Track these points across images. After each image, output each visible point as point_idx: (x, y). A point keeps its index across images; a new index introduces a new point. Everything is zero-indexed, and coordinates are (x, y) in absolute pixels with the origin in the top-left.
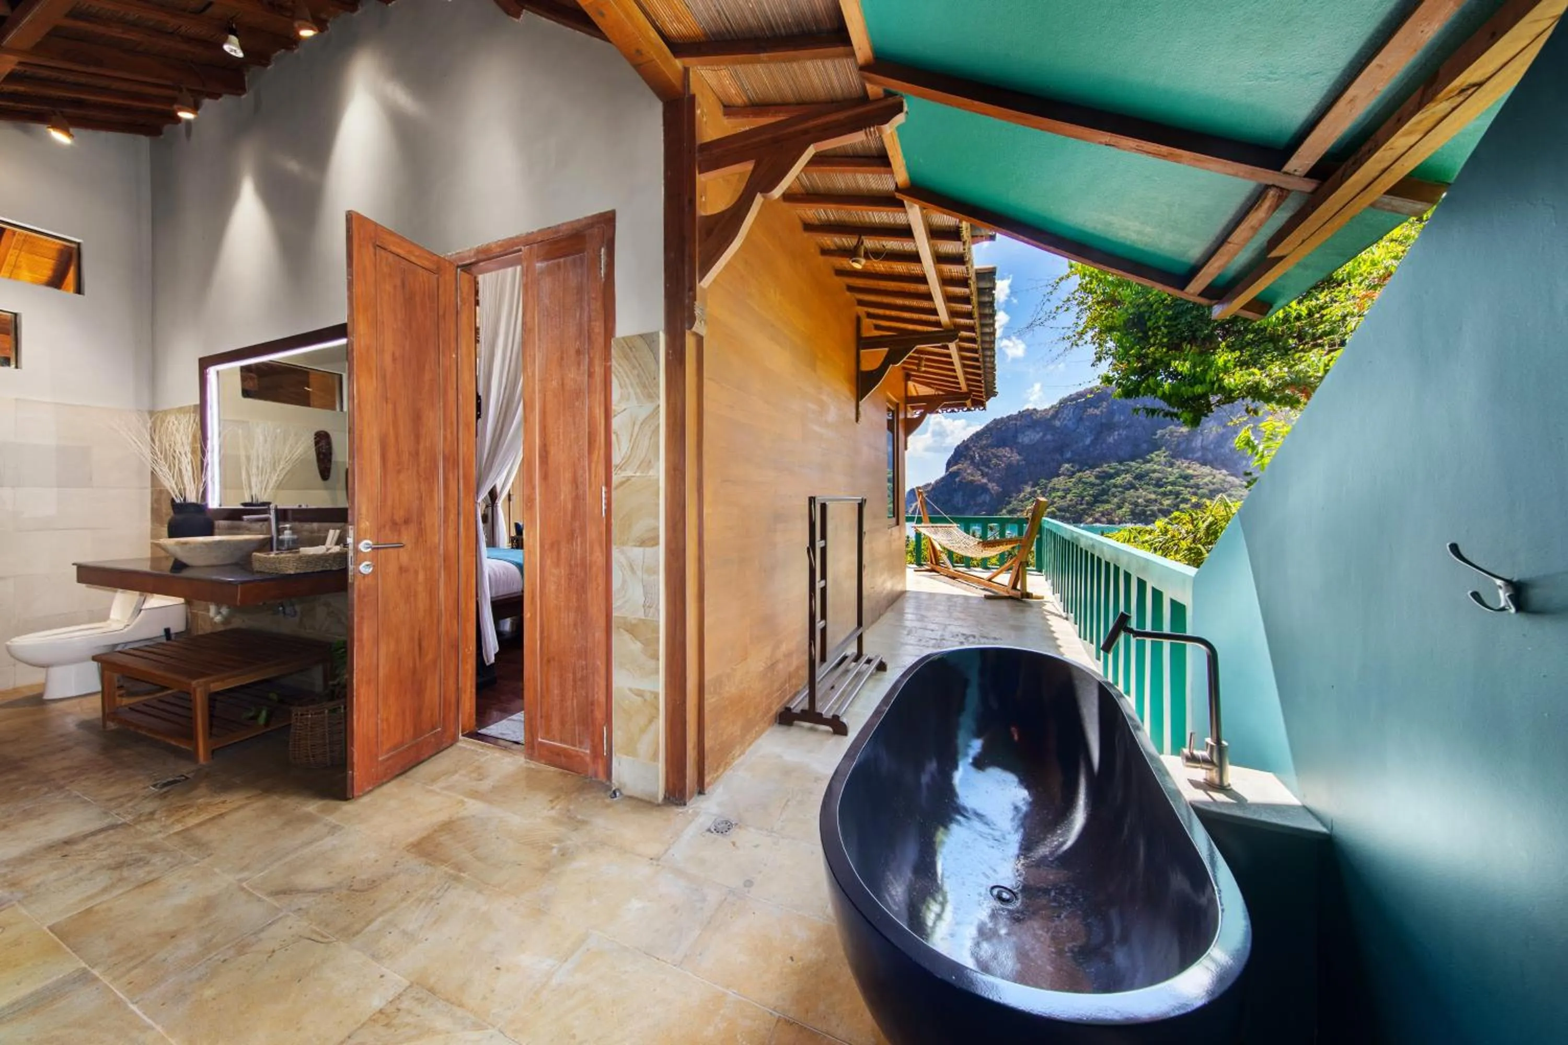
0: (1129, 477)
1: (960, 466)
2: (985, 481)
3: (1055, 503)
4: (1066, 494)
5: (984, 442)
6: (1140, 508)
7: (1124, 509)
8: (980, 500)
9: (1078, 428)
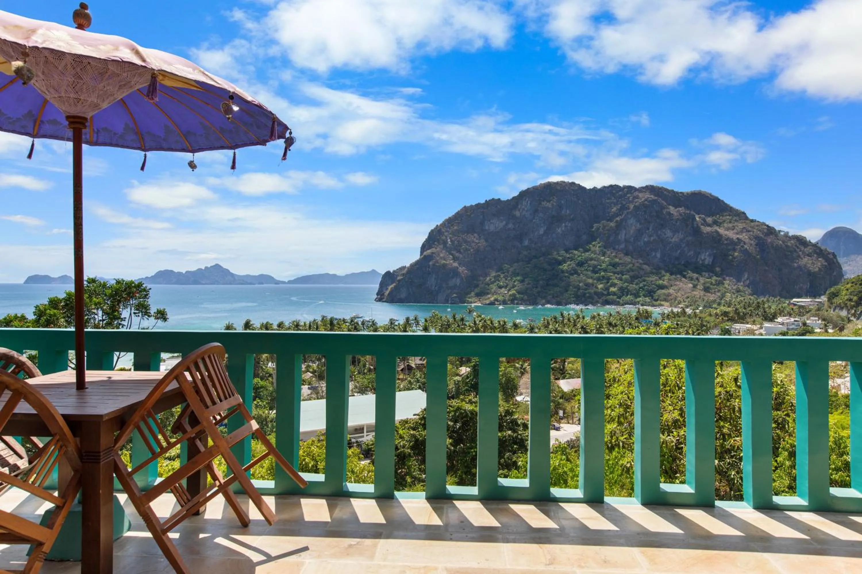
0: (573, 264)
1: (433, 250)
2: (456, 264)
3: (516, 286)
5: (456, 228)
6: (581, 291)
7: (569, 292)
8: (451, 283)
9: (534, 218)
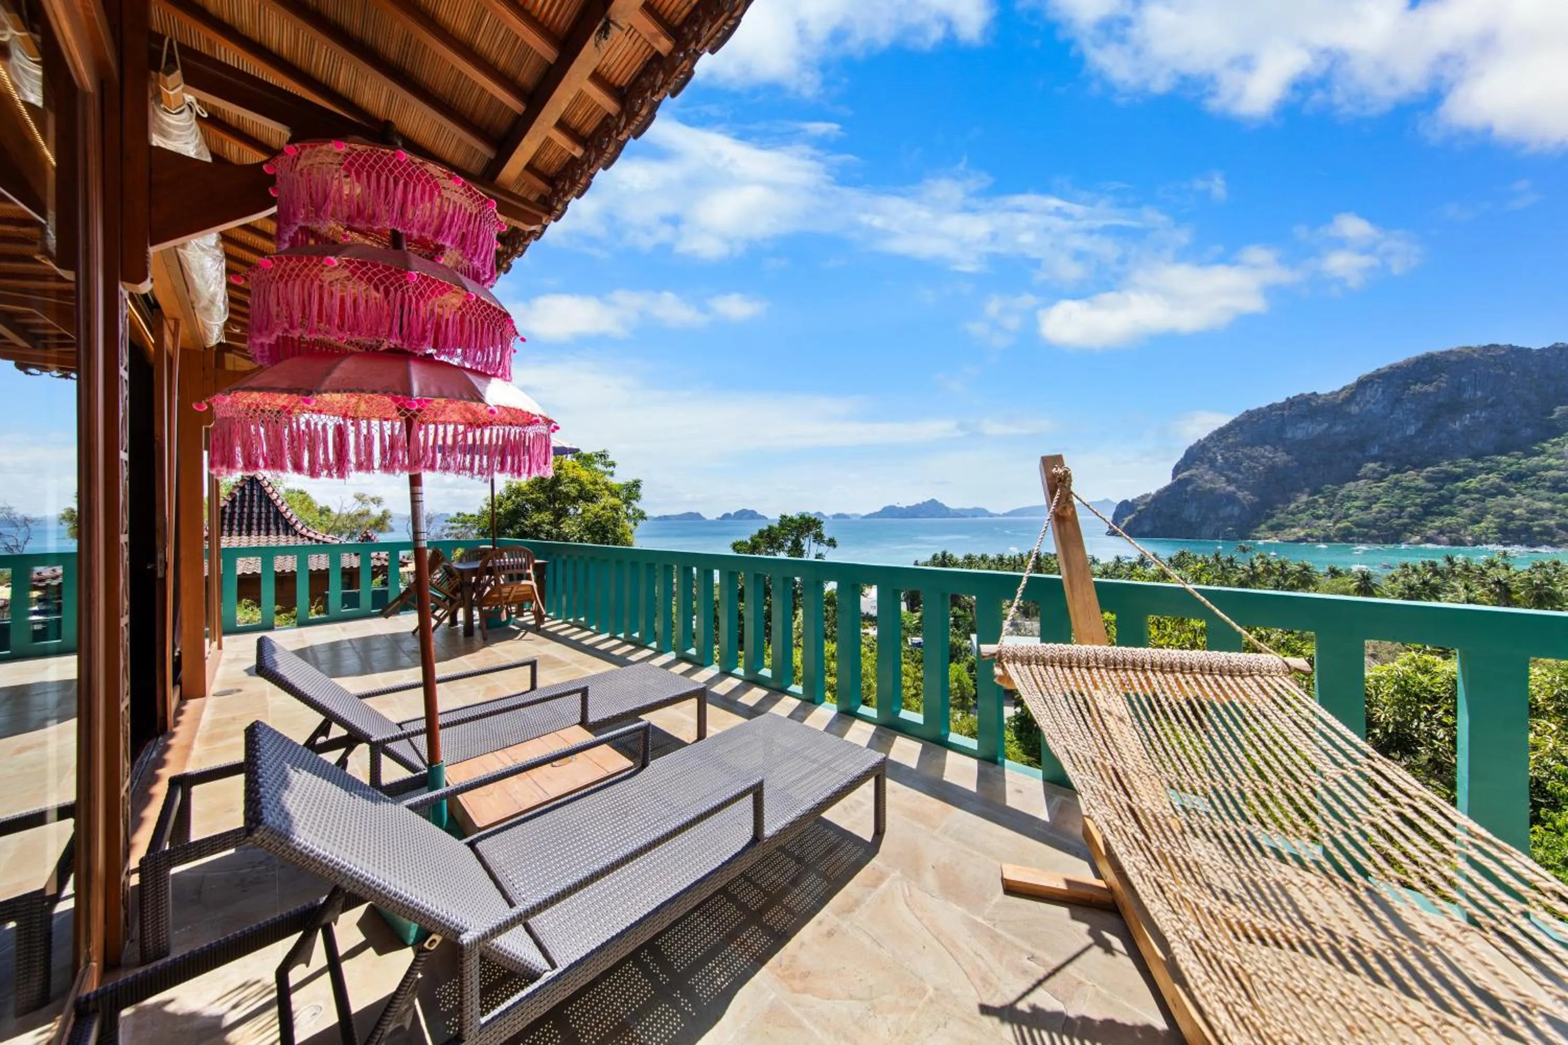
1: (1193, 471)
2: (1232, 488)
3: (1351, 516)
4: (1371, 504)
5: (1231, 440)
7: (1483, 525)
8: (1223, 513)
9: (1392, 413)
